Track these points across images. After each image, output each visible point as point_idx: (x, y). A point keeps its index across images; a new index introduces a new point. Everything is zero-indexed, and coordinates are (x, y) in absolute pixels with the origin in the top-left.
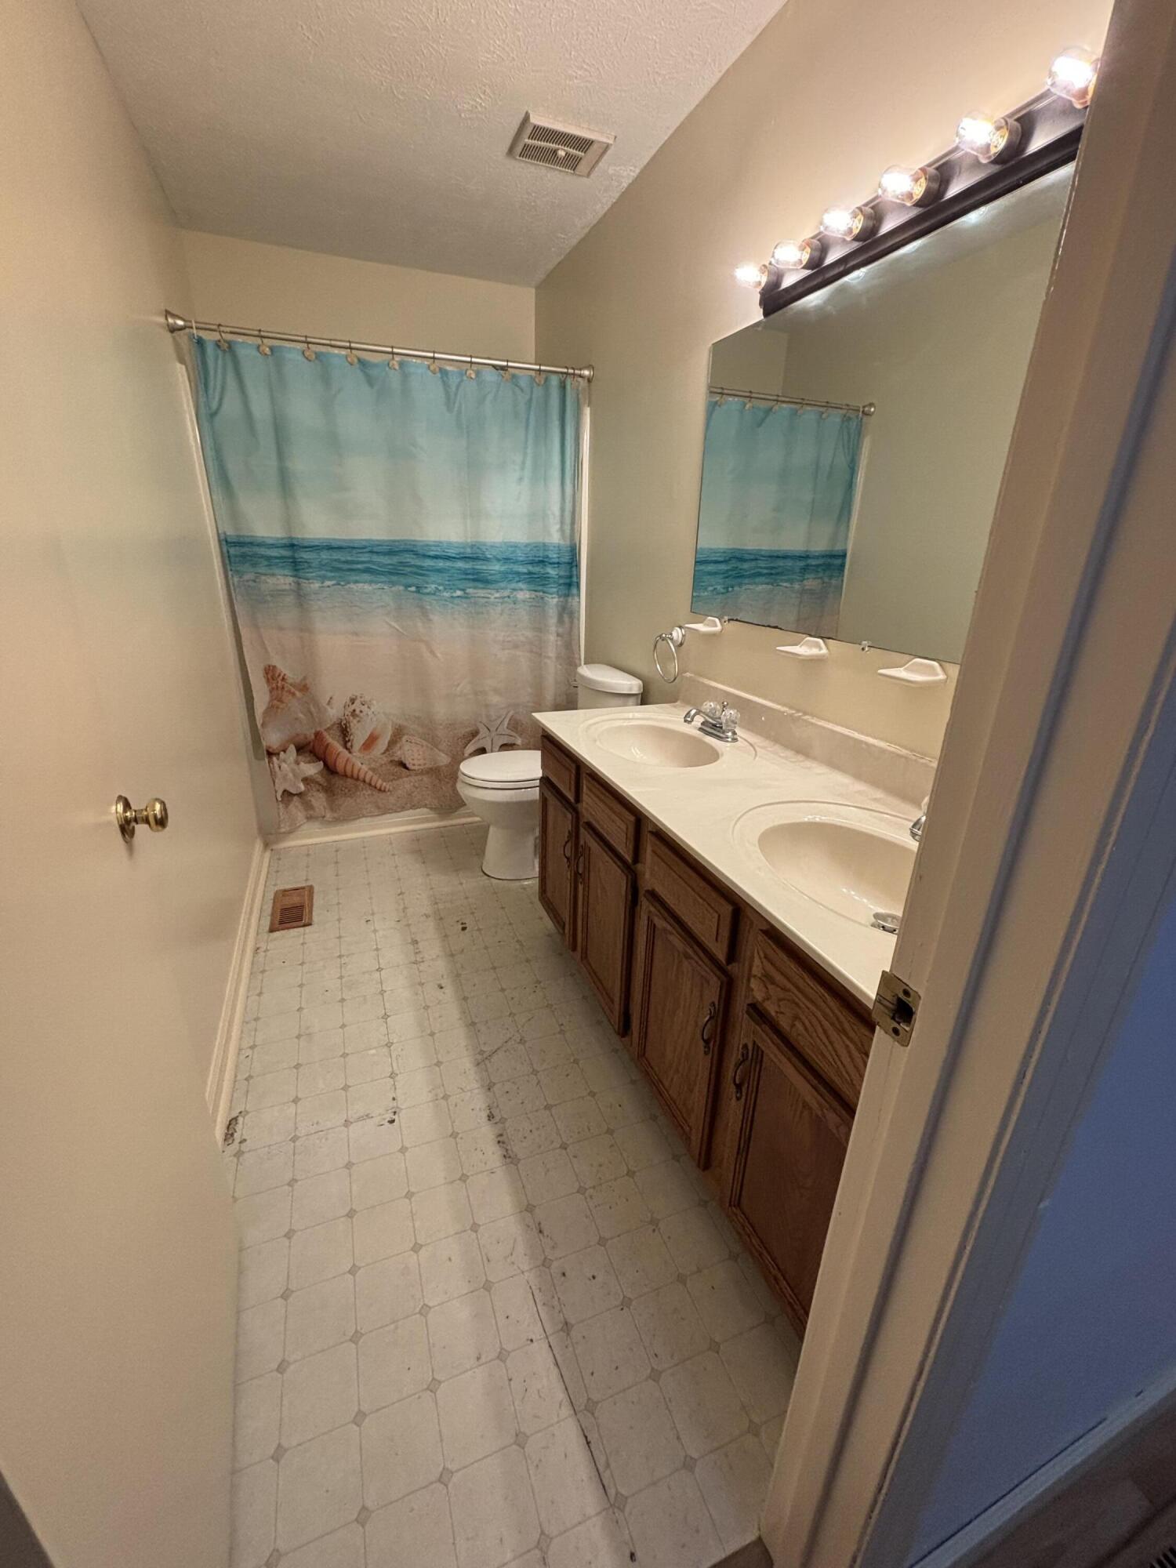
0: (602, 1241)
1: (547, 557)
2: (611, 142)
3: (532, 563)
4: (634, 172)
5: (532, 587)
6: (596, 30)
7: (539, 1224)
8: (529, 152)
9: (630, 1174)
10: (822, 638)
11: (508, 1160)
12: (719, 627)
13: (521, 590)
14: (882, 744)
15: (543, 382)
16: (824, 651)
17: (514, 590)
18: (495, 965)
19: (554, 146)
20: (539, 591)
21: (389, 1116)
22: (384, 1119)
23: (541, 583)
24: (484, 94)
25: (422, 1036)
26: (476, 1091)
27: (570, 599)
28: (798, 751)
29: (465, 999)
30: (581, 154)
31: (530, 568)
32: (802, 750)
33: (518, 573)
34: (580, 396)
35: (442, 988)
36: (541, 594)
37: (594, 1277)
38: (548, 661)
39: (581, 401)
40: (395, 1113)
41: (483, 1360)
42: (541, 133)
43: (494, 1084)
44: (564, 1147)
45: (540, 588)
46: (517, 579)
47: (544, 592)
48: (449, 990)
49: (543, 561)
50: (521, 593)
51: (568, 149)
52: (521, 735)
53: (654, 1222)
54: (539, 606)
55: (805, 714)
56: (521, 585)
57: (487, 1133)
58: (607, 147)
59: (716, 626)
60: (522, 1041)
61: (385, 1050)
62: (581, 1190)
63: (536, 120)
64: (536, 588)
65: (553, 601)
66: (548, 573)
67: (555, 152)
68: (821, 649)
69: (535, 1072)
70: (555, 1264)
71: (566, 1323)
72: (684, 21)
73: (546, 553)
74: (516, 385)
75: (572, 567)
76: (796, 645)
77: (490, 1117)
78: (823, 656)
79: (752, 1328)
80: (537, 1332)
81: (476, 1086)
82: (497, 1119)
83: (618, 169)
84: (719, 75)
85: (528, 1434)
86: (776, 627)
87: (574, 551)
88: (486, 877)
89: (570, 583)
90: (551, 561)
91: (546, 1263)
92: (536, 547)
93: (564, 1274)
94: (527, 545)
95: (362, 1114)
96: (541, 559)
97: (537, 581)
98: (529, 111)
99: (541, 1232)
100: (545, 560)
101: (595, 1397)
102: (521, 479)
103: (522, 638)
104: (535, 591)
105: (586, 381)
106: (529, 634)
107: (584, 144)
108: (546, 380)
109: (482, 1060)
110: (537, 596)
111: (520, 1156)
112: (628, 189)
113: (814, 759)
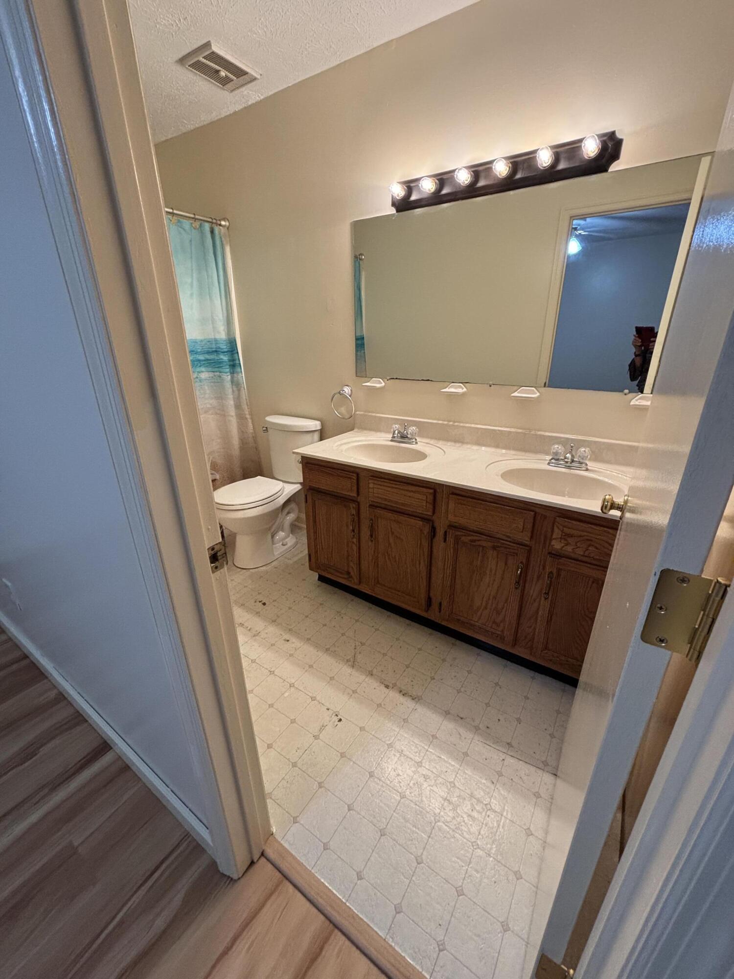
0: (488, 705)
1: (219, 348)
2: (258, 77)
3: (208, 353)
4: (259, 98)
5: (210, 369)
6: (284, 12)
7: (458, 716)
8: (198, 67)
9: (469, 672)
10: (461, 383)
11: (417, 699)
12: (383, 384)
13: (202, 372)
14: (508, 429)
15: (198, 227)
16: (465, 390)
17: (199, 372)
18: (306, 614)
19: (219, 68)
20: (216, 372)
21: (336, 719)
22: (334, 722)
23: (217, 366)
24: (185, 19)
25: (306, 671)
26: (367, 679)
27: (235, 375)
28: (456, 441)
29: (309, 639)
30: (235, 78)
31: (208, 357)
32: (459, 440)
33: (199, 361)
34: (223, 239)
35: (288, 641)
36: (218, 373)
37: (499, 720)
38: (232, 419)
39: (224, 243)
40: (336, 715)
41: (495, 782)
42: (214, 57)
43: (372, 671)
44: (433, 678)
45: (216, 369)
46: (199, 365)
47: (220, 372)
48: (293, 639)
49: (216, 351)
50: (203, 374)
51: (227, 72)
52: (217, 472)
53: (497, 684)
54: (218, 383)
55: (454, 422)
56: (203, 369)
57: (393, 695)
58: (255, 79)
59: (382, 383)
60: (363, 644)
61: (292, 689)
62: (459, 692)
63: (215, 48)
64: (213, 370)
65: (227, 377)
66: (222, 359)
67: (217, 72)
68: (463, 389)
69: (384, 655)
70: (481, 726)
71: (508, 744)
72: (336, 28)
73: (218, 345)
74: (181, 228)
75: (232, 354)
76: (446, 388)
77: (387, 687)
78: (465, 392)
79: (562, 698)
80: (503, 756)
81: (364, 677)
82: (391, 685)
83: (250, 92)
84: (339, 63)
85: (537, 791)
86: (428, 380)
87: (232, 343)
88: (245, 570)
89: (234, 365)
90: (222, 351)
91: (477, 729)
92: (209, 342)
93: (488, 727)
94: (201, 341)
95: (319, 728)
96: (214, 350)
97: (214, 365)
98: (212, 42)
99: (462, 718)
100: (218, 350)
101: (544, 759)
102: (192, 295)
103: (208, 406)
104: (213, 372)
105: (226, 229)
106: (214, 402)
107: (239, 73)
108: (201, 225)
109: (353, 663)
110: (215, 376)
111: (419, 694)
112: (250, 106)
113: (467, 443)
